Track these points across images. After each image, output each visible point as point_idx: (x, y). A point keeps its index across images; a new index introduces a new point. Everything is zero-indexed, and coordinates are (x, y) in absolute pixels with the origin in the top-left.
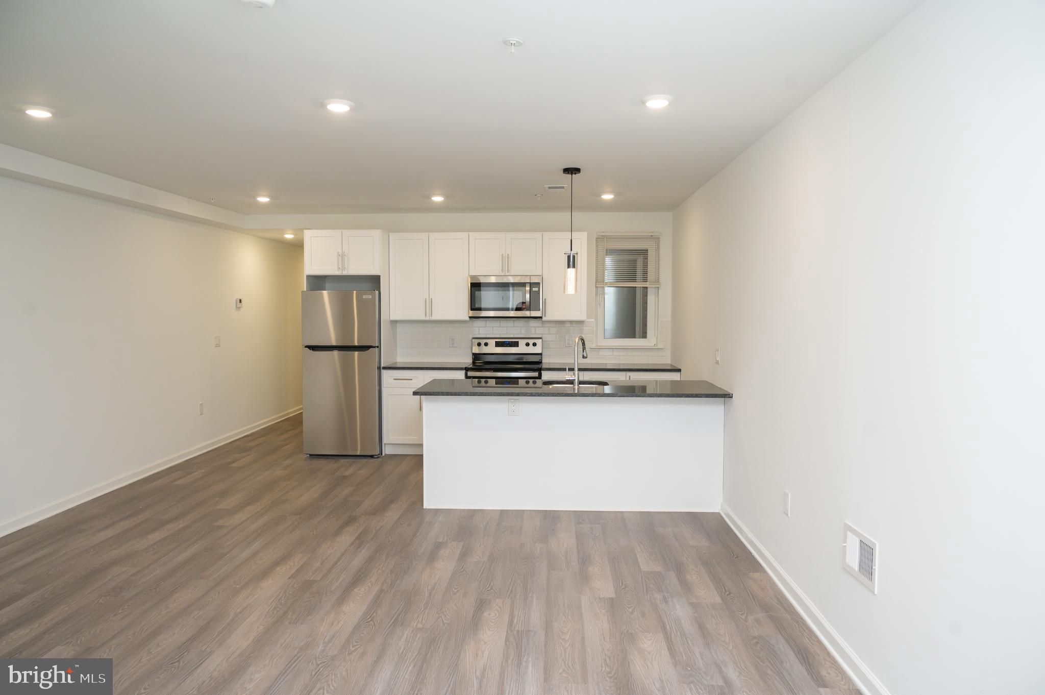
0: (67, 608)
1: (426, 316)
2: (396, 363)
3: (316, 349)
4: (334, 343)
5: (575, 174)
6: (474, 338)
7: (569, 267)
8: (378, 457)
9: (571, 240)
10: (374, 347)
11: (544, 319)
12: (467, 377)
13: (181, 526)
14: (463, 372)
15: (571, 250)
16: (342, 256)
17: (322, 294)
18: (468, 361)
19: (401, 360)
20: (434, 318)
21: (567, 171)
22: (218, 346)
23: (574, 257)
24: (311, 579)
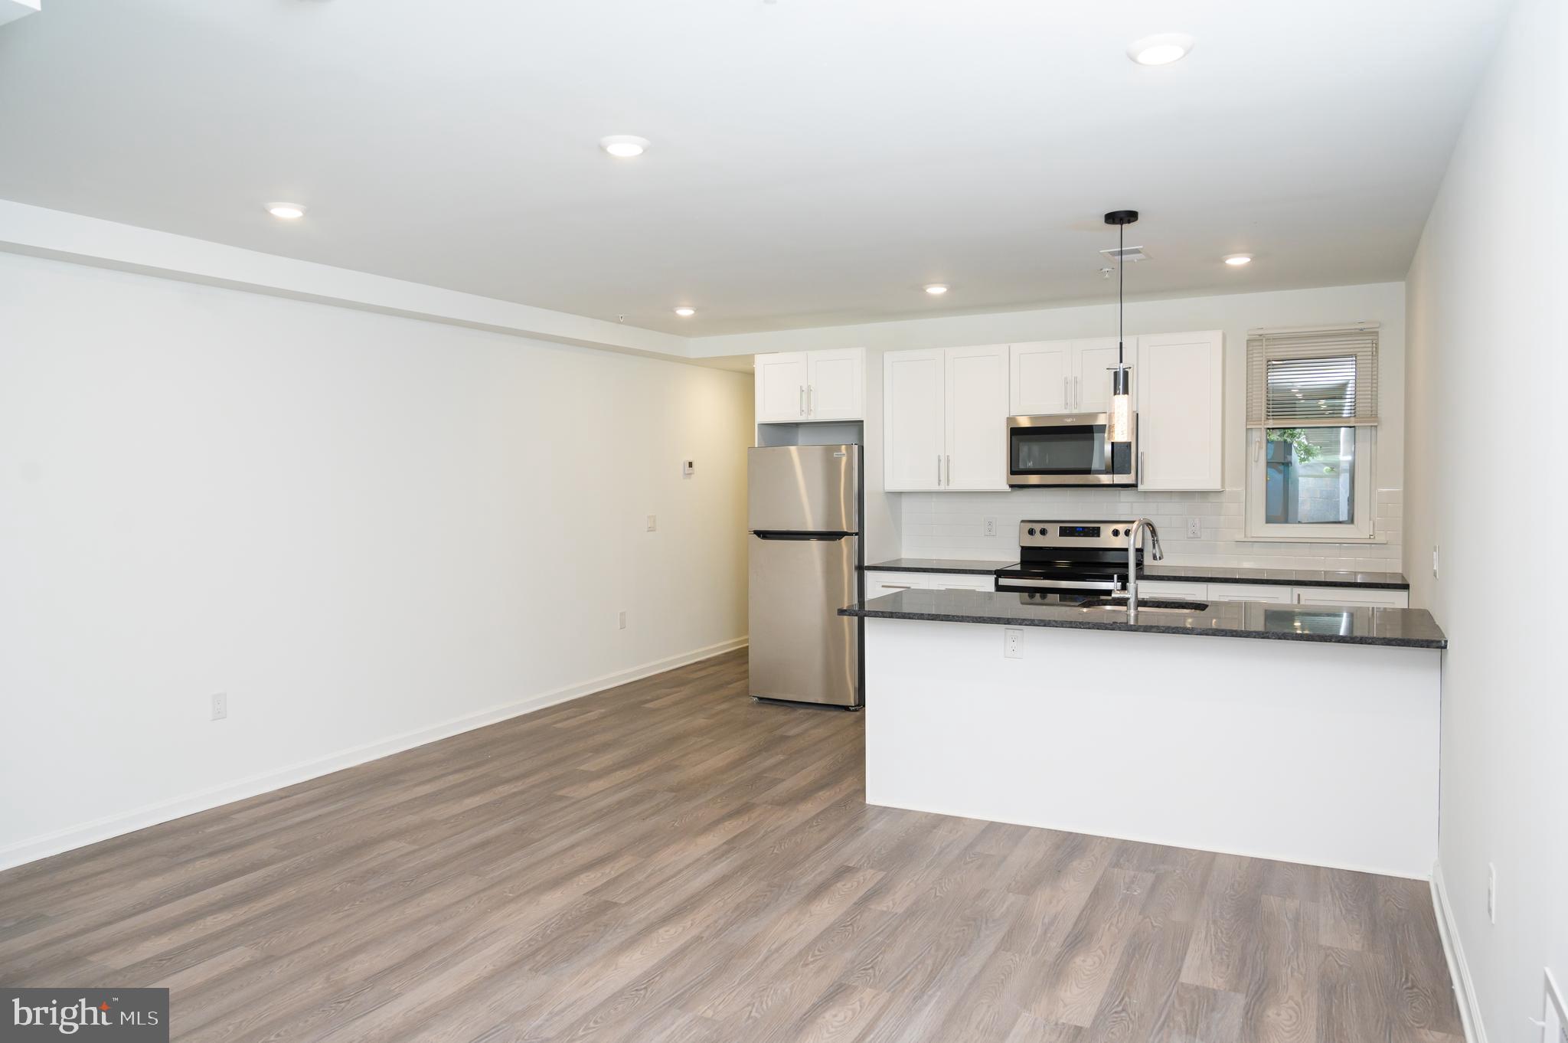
0: (294, 892)
1: (939, 484)
2: (900, 560)
3: (768, 536)
4: (811, 528)
5: (1129, 222)
6: (1023, 521)
7: (1115, 394)
8: (856, 711)
9: (1121, 344)
10: (851, 534)
11: (1141, 487)
12: (999, 588)
13: (515, 790)
14: (992, 578)
15: (1121, 362)
16: (806, 392)
17: (789, 453)
18: (1012, 558)
19: (908, 554)
20: (953, 487)
21: (1113, 218)
22: (651, 529)
23: (1126, 374)
24: (614, 901)
